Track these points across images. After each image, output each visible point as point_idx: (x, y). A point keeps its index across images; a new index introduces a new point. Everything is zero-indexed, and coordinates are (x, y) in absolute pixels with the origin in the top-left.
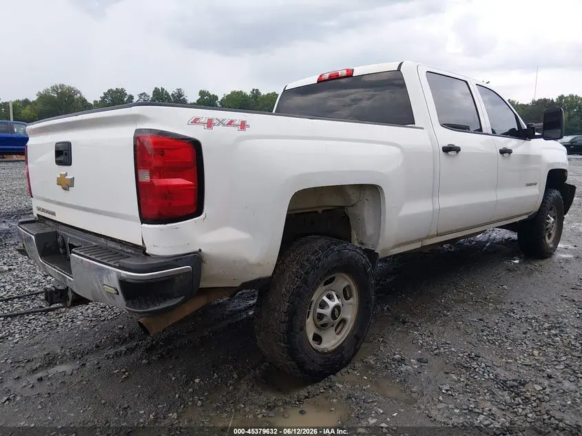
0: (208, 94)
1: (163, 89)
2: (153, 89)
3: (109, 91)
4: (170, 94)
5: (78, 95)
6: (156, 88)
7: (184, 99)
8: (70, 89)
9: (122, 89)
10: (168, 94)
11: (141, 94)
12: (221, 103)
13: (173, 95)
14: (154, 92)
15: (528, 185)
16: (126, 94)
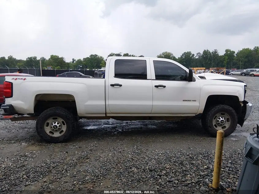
0: (230, 51)
1: (208, 50)
2: (203, 51)
3: (184, 53)
4: (211, 52)
5: (172, 56)
6: (205, 50)
7: (217, 54)
8: (169, 53)
9: (190, 52)
10: (210, 52)
11: (198, 53)
12: (236, 55)
13: (212, 52)
14: (203, 52)
15: (183, 101)
16: (191, 54)
